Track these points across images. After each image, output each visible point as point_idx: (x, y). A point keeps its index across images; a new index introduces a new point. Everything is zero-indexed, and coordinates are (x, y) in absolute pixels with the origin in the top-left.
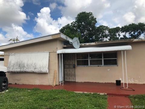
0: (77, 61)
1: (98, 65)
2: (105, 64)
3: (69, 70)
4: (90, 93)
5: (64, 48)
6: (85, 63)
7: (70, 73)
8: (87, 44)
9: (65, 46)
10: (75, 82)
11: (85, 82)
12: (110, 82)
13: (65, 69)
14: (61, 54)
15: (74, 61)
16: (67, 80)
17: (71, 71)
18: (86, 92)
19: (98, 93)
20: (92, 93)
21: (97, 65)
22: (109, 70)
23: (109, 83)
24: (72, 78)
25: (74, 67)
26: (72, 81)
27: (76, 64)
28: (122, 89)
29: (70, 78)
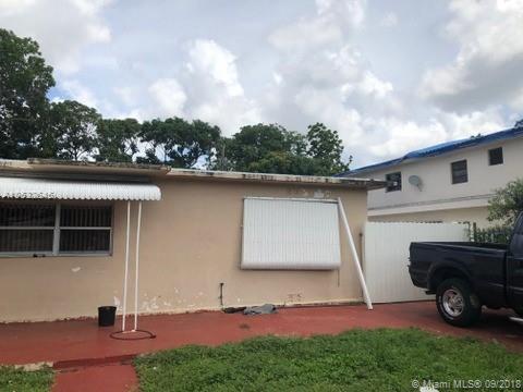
2: (63, 248)
12: (76, 316)
28: (116, 336)
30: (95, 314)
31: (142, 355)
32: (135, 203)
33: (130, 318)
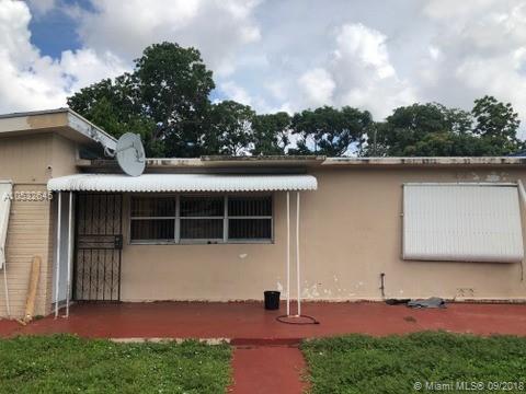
0: (133, 221)
1: (207, 240)
2: (232, 236)
3: (95, 255)
4: (172, 339)
5: (82, 170)
6: (164, 232)
7: (101, 268)
9: (87, 163)
10: (118, 302)
11: (156, 302)
12: (245, 299)
13: (80, 255)
14: (65, 193)
15: (117, 221)
17: (104, 261)
18: (156, 340)
19: (201, 340)
20: (180, 341)
21: (205, 237)
22: (242, 256)
23: (243, 302)
24: (107, 288)
25: (119, 246)
27: (127, 233)
28: (282, 319)
29: (101, 287)
30: (261, 298)
31: (308, 340)
32: (293, 193)
33: (294, 303)
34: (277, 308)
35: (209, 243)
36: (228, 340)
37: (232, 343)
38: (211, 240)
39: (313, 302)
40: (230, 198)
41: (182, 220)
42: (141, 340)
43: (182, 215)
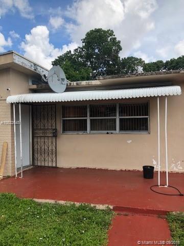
0: (64, 121)
1: (106, 132)
2: (122, 129)
3: (43, 140)
5: (34, 91)
6: (81, 127)
7: (46, 147)
8: (84, 83)
9: (35, 87)
10: (56, 167)
11: (78, 168)
12: (131, 169)
13: (35, 140)
16: (39, 164)
17: (48, 144)
18: (62, 202)
19: (92, 205)
21: (105, 130)
22: (129, 142)
23: (129, 171)
24: (50, 159)
25: (55, 135)
26: (50, 165)
27: (60, 127)
29: (47, 159)
34: (152, 178)
35: (108, 133)
36: (111, 207)
37: (114, 209)
38: (108, 131)
39: (177, 173)
40: (120, 105)
41: (91, 120)
42: (52, 202)
43: (91, 116)
